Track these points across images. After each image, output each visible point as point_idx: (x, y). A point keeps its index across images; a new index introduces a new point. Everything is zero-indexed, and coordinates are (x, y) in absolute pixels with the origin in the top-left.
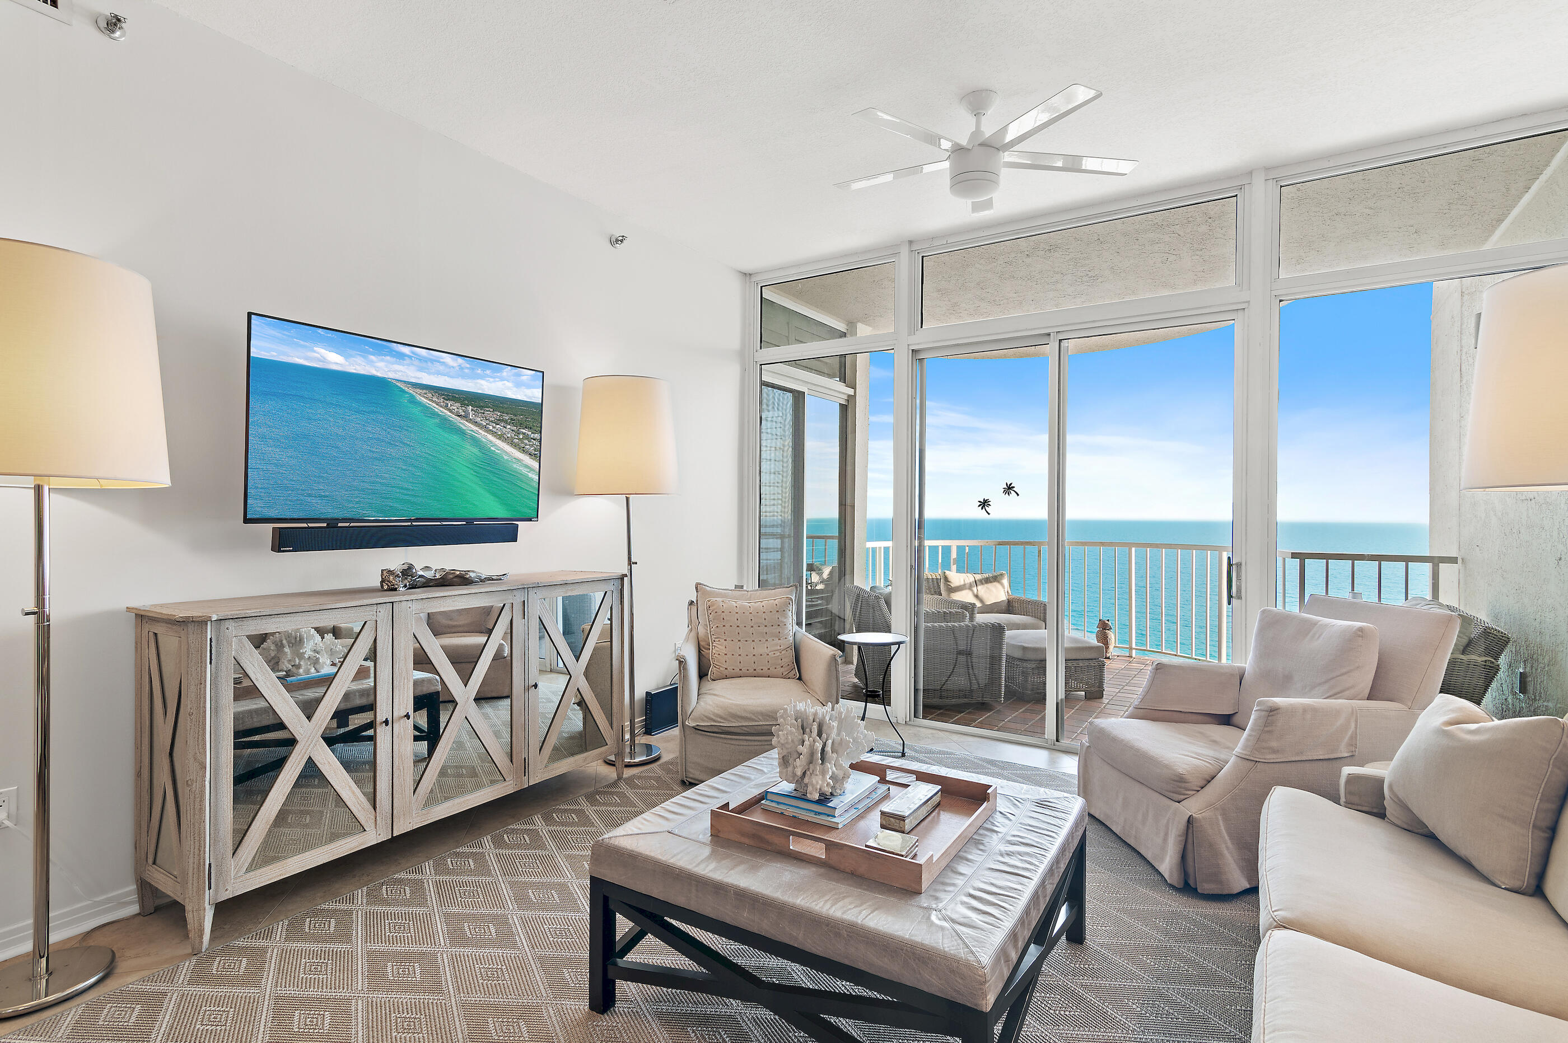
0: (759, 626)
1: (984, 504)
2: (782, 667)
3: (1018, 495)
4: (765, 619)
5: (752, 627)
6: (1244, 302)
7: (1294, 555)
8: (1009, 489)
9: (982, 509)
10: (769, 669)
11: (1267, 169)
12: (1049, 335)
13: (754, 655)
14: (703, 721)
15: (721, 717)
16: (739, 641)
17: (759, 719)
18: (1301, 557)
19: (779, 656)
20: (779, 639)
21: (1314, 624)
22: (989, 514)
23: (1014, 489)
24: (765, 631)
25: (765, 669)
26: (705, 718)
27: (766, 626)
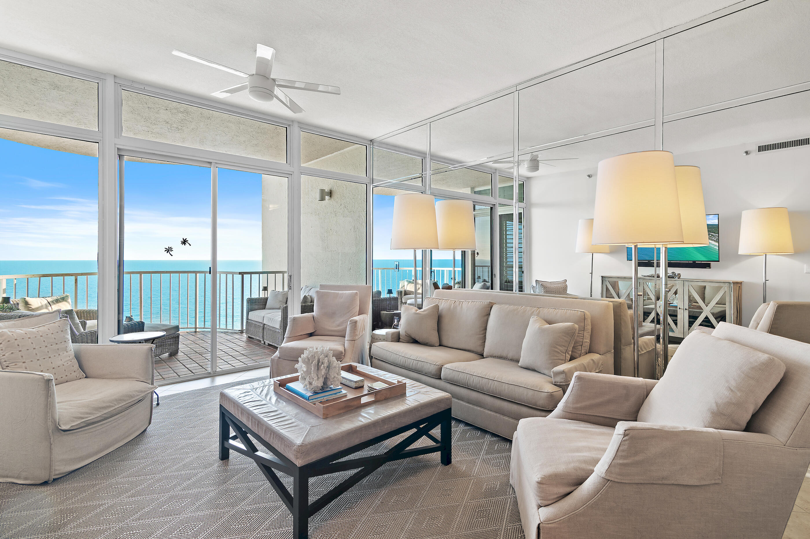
0: (52, 345)
1: (169, 250)
2: (75, 372)
3: (190, 245)
4: (55, 339)
5: (46, 346)
6: (292, 172)
7: (240, 273)
8: (184, 242)
9: (167, 252)
10: (66, 376)
11: (299, 123)
12: (210, 163)
13: (54, 368)
14: (73, 421)
15: (87, 413)
16: (38, 360)
17: (115, 404)
18: (242, 274)
19: (71, 364)
20: (67, 352)
21: (338, 294)
22: (172, 255)
23: (188, 242)
24: (57, 348)
25: (64, 377)
26: (74, 419)
27: (57, 344)
